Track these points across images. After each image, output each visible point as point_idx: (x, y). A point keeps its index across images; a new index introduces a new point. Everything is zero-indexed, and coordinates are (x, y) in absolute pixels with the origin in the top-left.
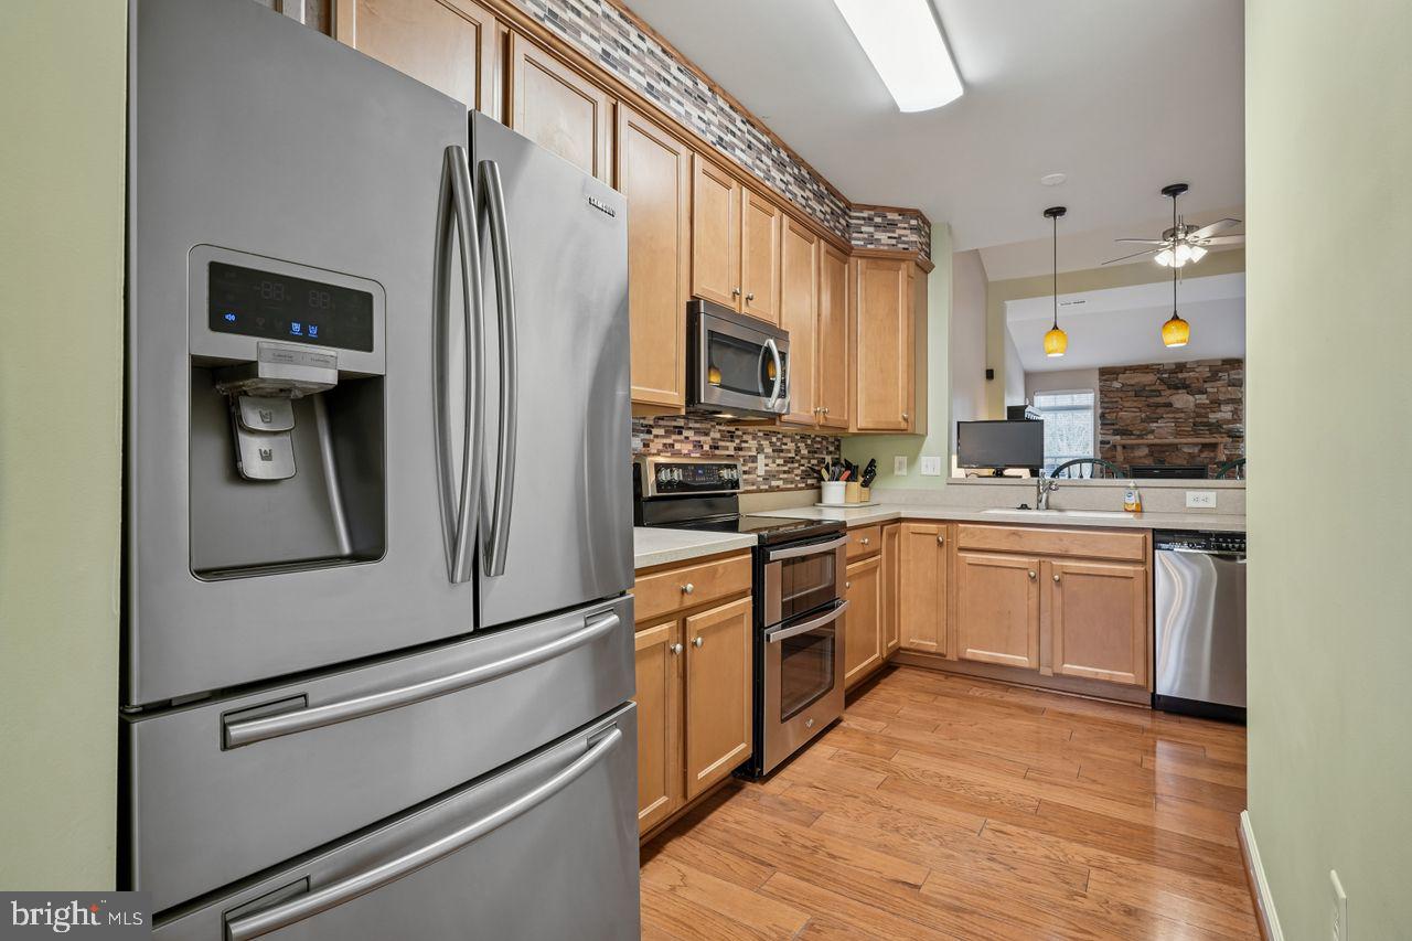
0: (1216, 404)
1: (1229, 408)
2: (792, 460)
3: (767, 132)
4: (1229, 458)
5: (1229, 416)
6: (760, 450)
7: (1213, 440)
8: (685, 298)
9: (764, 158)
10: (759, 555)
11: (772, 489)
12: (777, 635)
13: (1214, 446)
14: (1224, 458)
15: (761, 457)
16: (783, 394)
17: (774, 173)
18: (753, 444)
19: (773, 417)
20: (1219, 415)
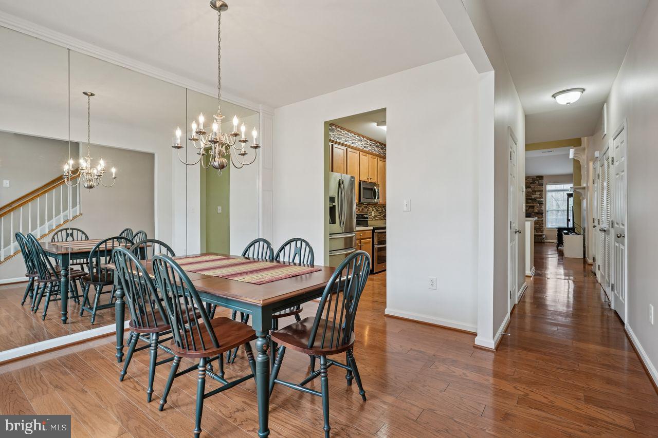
0: (534, 192)
1: (539, 193)
2: (381, 213)
3: (374, 141)
4: (538, 211)
5: (538, 196)
6: (373, 210)
7: (532, 205)
8: (358, 181)
9: (374, 147)
10: (373, 231)
11: (376, 220)
12: (377, 246)
13: (533, 207)
14: (537, 211)
15: (373, 212)
16: (378, 198)
17: (376, 149)
18: (371, 209)
19: (376, 203)
20: (535, 196)
